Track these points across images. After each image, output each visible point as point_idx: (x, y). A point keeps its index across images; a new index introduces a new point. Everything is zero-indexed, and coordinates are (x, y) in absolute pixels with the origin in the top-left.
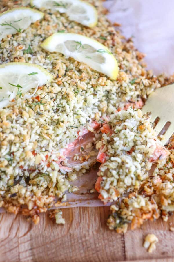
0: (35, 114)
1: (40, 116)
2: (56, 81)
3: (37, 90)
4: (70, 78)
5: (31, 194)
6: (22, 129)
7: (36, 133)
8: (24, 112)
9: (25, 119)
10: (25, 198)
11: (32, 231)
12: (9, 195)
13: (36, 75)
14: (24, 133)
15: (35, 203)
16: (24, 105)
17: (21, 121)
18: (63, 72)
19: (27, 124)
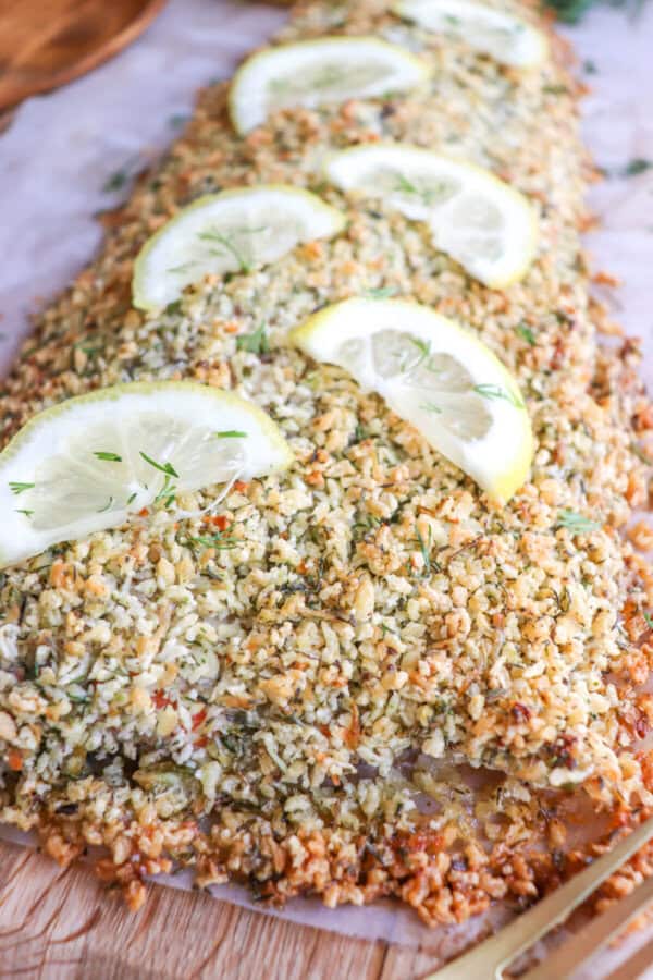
0: (198, 576)
1: (213, 584)
2: (308, 471)
3: (231, 492)
4: (352, 470)
5: (125, 813)
6: (142, 613)
7: (182, 638)
8: (164, 562)
9: (162, 584)
10: (105, 826)
11: (93, 933)
12: (58, 804)
13: (241, 440)
14: (145, 627)
15: (134, 843)
16: (171, 538)
17: (148, 586)
18: (340, 440)
19: (163, 601)
